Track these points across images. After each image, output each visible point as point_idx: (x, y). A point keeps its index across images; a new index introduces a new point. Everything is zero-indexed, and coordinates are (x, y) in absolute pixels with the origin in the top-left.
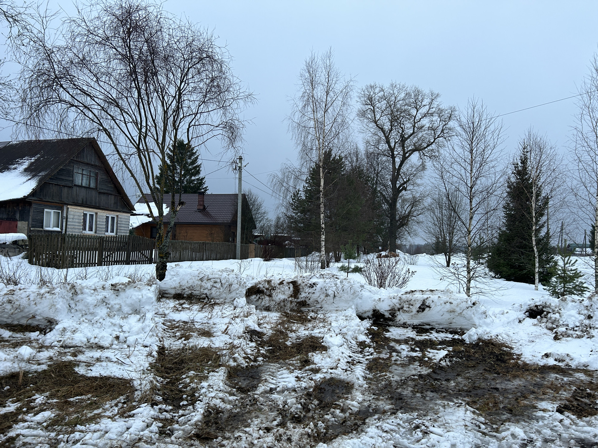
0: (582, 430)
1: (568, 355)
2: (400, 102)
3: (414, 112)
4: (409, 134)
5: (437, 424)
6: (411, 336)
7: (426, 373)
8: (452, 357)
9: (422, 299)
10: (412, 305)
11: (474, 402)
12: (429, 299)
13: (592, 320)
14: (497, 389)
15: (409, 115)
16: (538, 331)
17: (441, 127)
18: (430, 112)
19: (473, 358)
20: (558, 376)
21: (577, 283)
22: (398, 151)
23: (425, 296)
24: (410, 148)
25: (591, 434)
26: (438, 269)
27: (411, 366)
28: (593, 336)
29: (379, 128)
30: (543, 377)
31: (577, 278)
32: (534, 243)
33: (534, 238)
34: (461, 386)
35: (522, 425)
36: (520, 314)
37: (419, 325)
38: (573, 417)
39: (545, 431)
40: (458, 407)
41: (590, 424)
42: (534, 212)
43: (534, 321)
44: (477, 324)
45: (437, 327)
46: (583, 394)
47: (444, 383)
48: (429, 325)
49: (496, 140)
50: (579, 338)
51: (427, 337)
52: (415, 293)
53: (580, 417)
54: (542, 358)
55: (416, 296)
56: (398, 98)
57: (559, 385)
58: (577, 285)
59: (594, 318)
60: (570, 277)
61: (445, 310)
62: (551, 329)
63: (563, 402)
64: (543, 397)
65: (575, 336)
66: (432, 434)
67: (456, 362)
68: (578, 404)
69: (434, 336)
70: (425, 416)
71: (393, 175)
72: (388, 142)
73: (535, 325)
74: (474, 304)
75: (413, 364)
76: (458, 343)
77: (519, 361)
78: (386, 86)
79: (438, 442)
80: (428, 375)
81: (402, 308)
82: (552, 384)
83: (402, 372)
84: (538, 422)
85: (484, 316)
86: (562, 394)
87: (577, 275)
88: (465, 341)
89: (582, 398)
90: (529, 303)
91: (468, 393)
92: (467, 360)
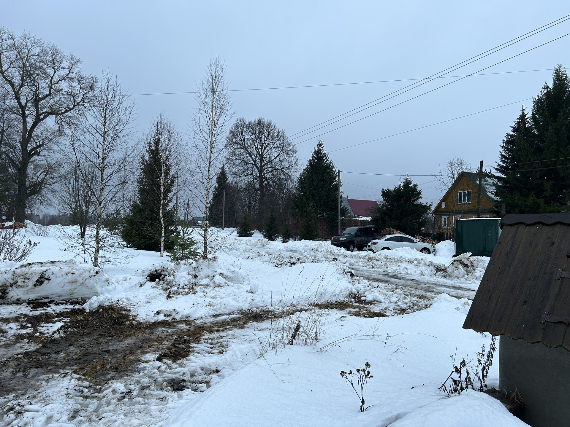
0: (174, 372)
1: (174, 310)
2: (35, 57)
3: (51, 72)
4: (45, 95)
5: (36, 400)
6: (24, 312)
7: (34, 349)
8: (67, 328)
9: (41, 272)
10: (28, 279)
11: (82, 369)
12: (49, 271)
13: (197, 278)
14: (108, 351)
15: (45, 74)
16: (155, 292)
17: (81, 95)
18: (69, 76)
19: (90, 325)
20: (164, 329)
21: (192, 250)
22: (30, 110)
23: (44, 269)
24: (45, 110)
25: (181, 373)
26: (65, 240)
27: (18, 345)
28: (196, 292)
29: (7, 79)
30: (152, 333)
31: (193, 245)
32: (161, 216)
33: (161, 211)
34: (71, 355)
35: (125, 379)
36: (143, 279)
37: (36, 299)
38: (169, 362)
39: (143, 380)
40: (63, 377)
41: (181, 365)
42: (162, 188)
43: (154, 284)
44: (99, 291)
45: (56, 299)
46: (180, 341)
47: (52, 356)
48: (48, 298)
49: (128, 117)
50: (186, 294)
51: (43, 311)
52: (32, 266)
53: (174, 361)
54: (154, 316)
55: (34, 268)
56: (32, 52)
57: (164, 337)
58: (192, 251)
59: (199, 277)
60: (187, 244)
61: (67, 281)
62: (166, 290)
63: (164, 351)
64: (148, 350)
65: (183, 293)
66: (27, 413)
67: (71, 332)
68: (176, 351)
69: (52, 309)
70: (23, 395)
71: (24, 136)
72: (18, 98)
73: (153, 287)
74: (97, 273)
75: (20, 342)
76: (77, 313)
77: (134, 322)
78: (18, 35)
79: (33, 419)
80: (37, 351)
81: (16, 283)
82: (158, 337)
83: (4, 353)
84: (139, 373)
85: (107, 283)
86: (164, 344)
87: (193, 243)
88: (85, 309)
89: (180, 344)
90: (150, 268)
91: (77, 361)
92: (84, 328)
